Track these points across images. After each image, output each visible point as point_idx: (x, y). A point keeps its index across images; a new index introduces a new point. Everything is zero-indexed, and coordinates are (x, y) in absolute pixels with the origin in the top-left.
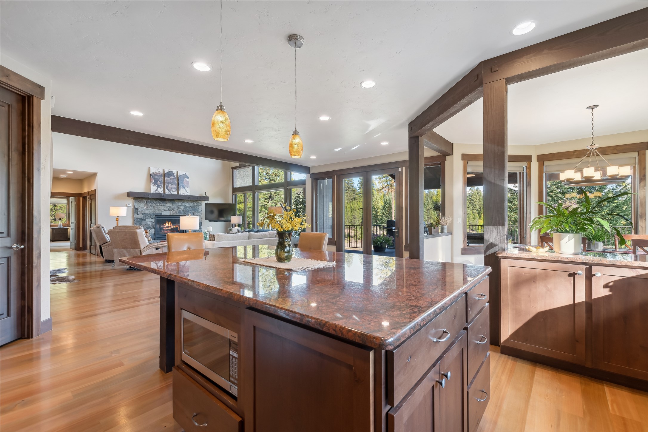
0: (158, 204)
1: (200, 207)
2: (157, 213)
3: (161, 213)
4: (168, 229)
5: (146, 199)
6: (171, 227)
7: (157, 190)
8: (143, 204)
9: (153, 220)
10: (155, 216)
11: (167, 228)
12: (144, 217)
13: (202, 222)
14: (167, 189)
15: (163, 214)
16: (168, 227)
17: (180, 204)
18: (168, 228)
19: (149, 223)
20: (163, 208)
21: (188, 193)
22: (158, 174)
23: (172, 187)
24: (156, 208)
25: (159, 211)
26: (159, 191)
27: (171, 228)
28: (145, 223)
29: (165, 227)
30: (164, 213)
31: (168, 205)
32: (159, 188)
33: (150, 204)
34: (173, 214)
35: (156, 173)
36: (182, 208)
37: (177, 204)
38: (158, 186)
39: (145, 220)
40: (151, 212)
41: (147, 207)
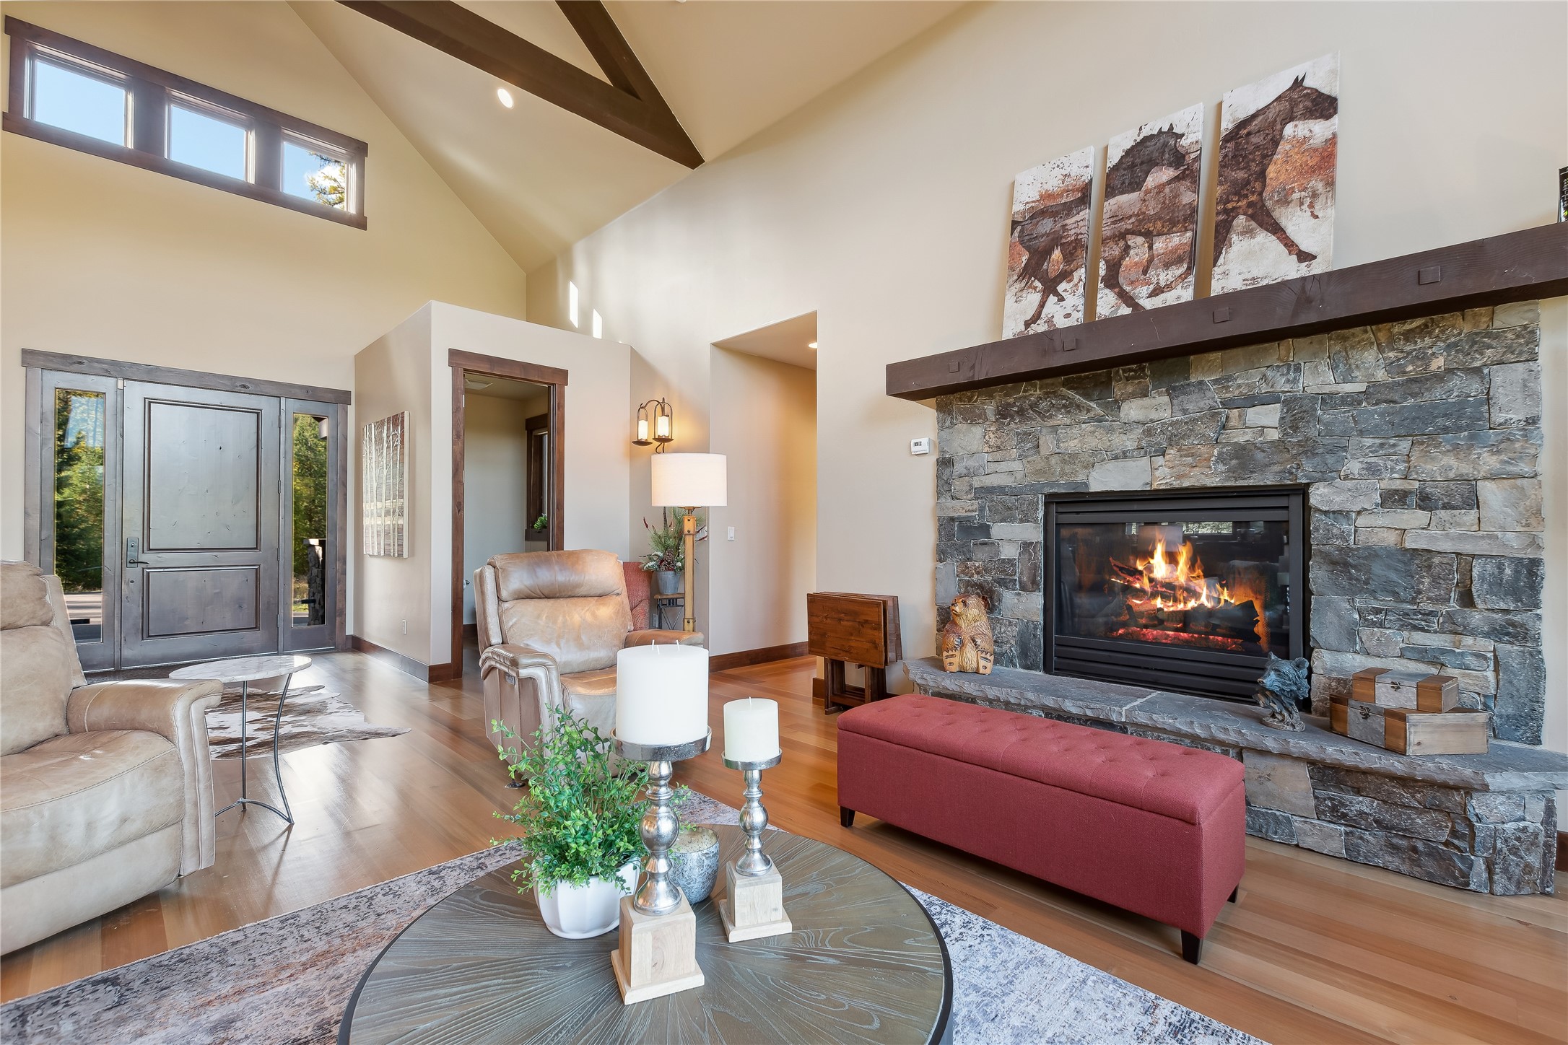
0: (1061, 418)
1: (1505, 380)
2: (1052, 484)
3: (1081, 478)
4: (1170, 607)
5: (991, 396)
6: (1196, 595)
7: (1036, 318)
8: (978, 431)
9: (1034, 533)
10: (1052, 500)
11: (1158, 603)
12: (982, 509)
13: (1535, 564)
14: (1112, 281)
15: (1094, 488)
16: (1168, 591)
17: (1248, 379)
18: (1165, 597)
19: (1009, 551)
20: (1092, 442)
21: (1305, 257)
22: (1061, 195)
23: (1150, 261)
24: (1048, 444)
25: (1067, 469)
26: (1050, 321)
27: (1192, 604)
28: (986, 548)
29: (1147, 586)
30: (1104, 479)
31: (1133, 410)
32: (1056, 294)
33: (1013, 425)
34: (1176, 484)
35: (1047, 196)
36: (1268, 417)
37: (1214, 396)
38: (1050, 288)
39: (985, 529)
40: (1019, 476)
41: (999, 448)
